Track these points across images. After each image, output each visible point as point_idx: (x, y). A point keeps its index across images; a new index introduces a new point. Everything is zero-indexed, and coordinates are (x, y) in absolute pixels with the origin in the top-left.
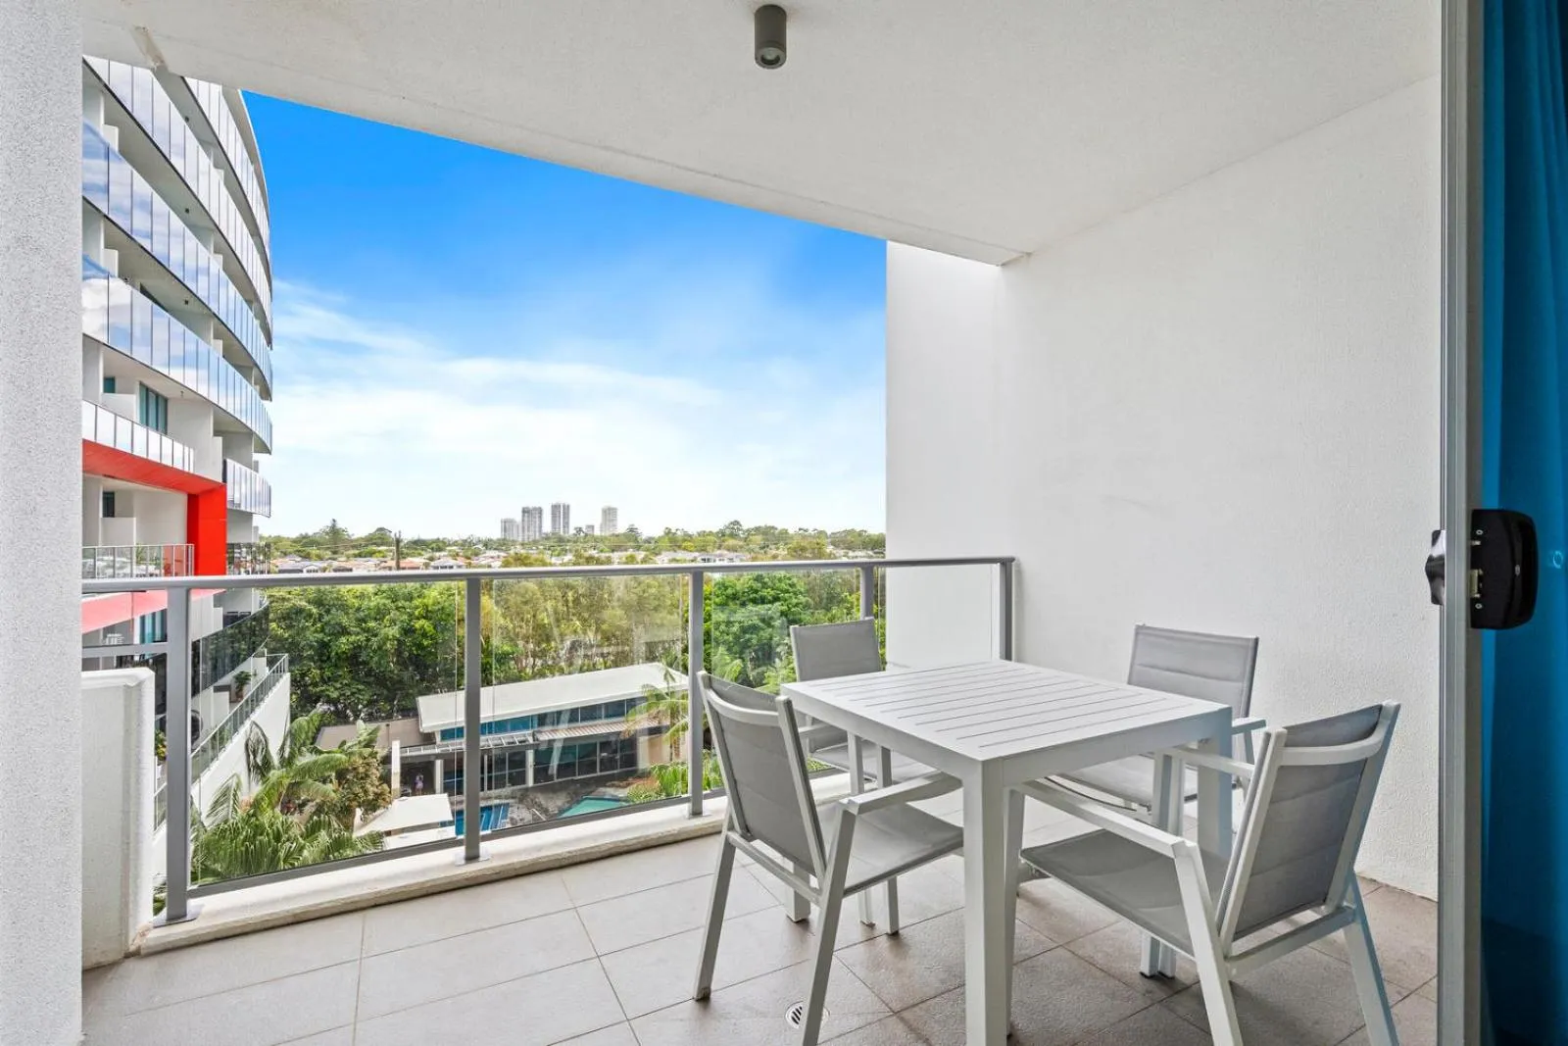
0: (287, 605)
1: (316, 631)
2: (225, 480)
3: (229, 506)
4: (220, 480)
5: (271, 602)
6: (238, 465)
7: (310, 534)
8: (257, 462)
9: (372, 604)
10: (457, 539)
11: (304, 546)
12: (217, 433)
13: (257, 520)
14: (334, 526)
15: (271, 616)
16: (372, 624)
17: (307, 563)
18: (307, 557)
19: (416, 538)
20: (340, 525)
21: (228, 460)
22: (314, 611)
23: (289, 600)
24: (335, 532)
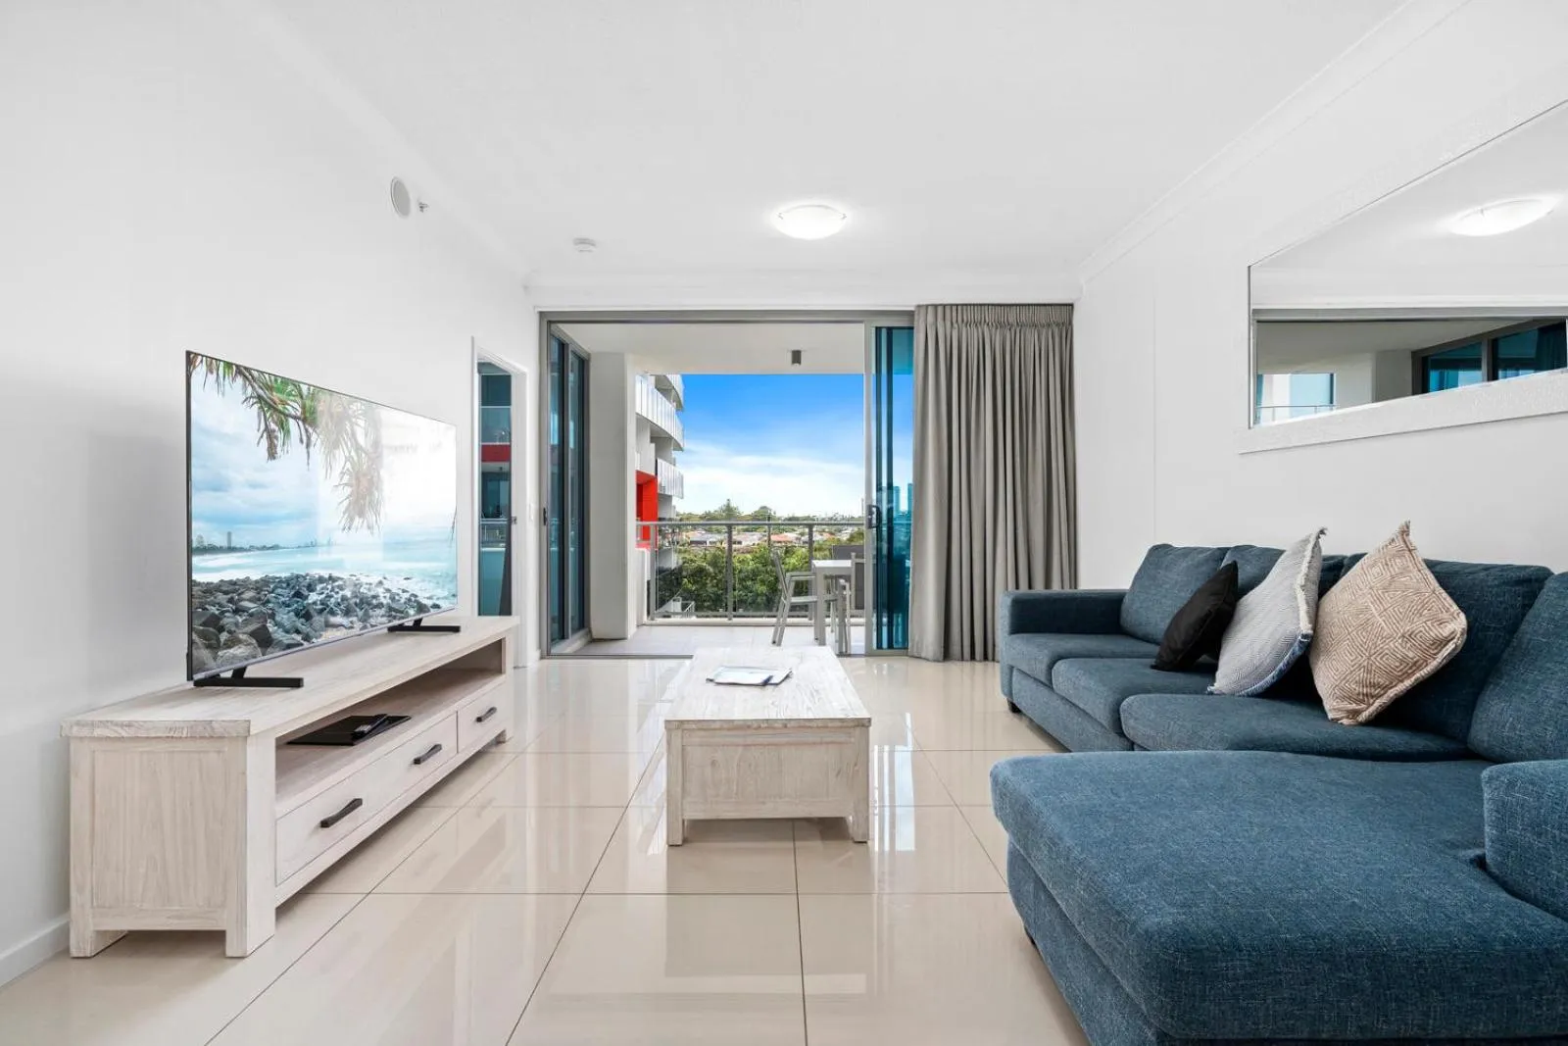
0: (694, 565)
1: (713, 586)
2: (656, 474)
3: (659, 491)
4: (653, 474)
5: (684, 563)
6: (664, 463)
7: (712, 511)
8: (675, 459)
9: (750, 568)
10: (824, 516)
11: (708, 521)
12: (652, 442)
13: (675, 501)
14: (728, 506)
15: (684, 573)
16: (749, 583)
17: (710, 535)
18: (709, 531)
19: (791, 516)
20: (733, 504)
21: (659, 461)
22: (711, 570)
23: (694, 562)
24: (729, 511)
